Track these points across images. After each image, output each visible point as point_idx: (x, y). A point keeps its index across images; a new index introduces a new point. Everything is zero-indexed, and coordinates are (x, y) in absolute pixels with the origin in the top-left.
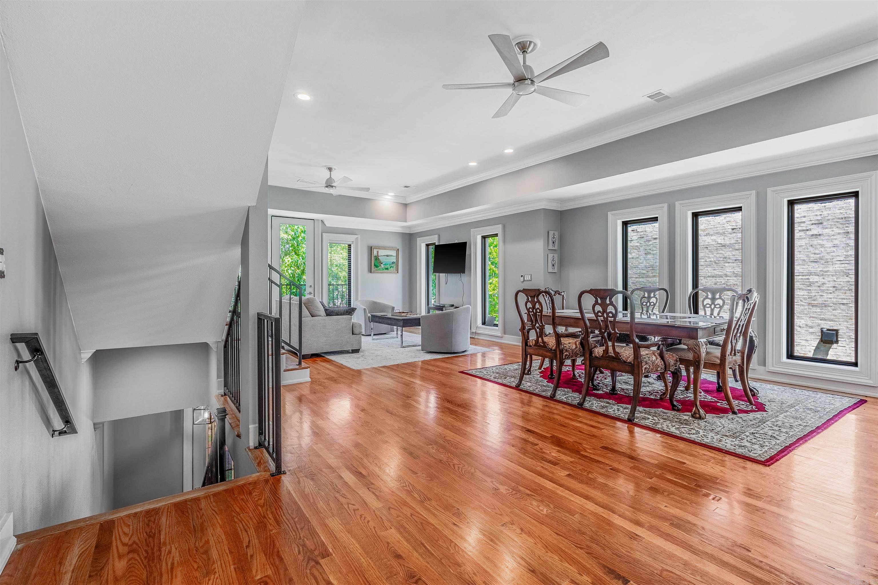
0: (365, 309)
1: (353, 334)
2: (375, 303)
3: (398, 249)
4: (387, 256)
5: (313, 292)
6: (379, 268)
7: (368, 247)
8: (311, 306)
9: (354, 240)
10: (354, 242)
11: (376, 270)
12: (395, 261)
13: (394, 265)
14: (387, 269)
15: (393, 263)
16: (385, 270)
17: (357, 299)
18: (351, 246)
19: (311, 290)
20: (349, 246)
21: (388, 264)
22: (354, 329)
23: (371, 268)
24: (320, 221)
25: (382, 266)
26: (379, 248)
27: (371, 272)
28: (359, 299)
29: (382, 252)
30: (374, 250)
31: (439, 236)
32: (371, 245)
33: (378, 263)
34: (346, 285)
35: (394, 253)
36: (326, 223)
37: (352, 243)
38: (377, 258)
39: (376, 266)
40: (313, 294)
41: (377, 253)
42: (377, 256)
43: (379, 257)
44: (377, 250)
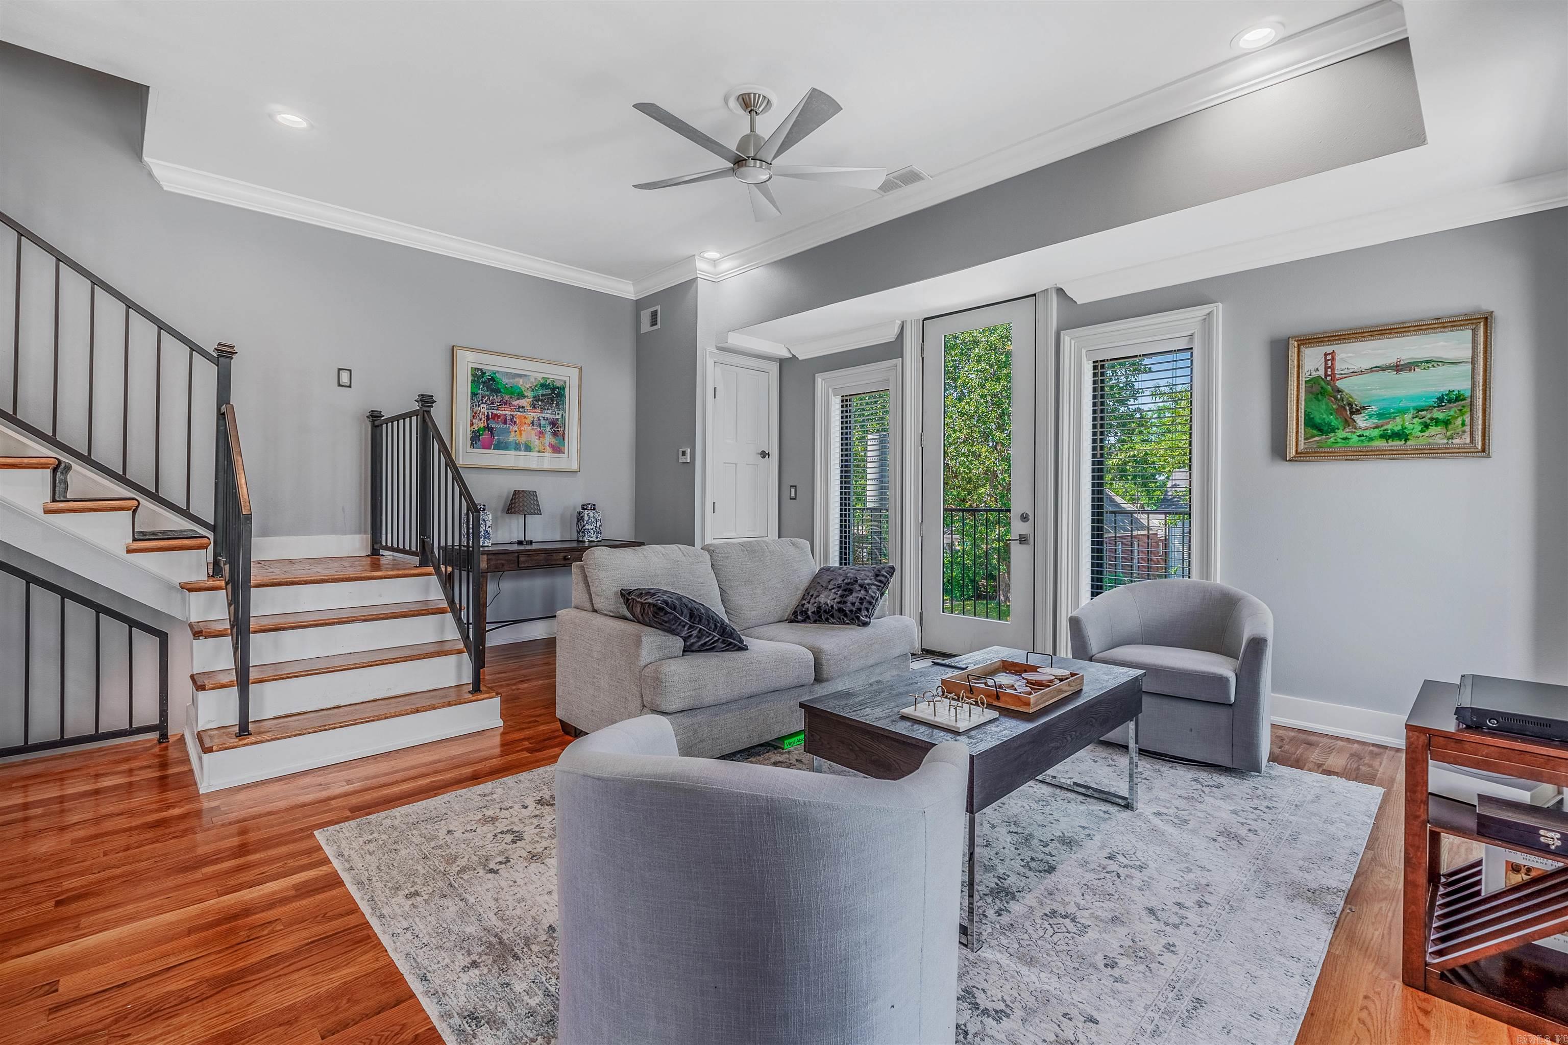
3: (1488, 319)
4: (1401, 367)
6: (1342, 433)
9: (1194, 328)
10: (1198, 338)
11: (1319, 448)
13: (1456, 412)
15: (1446, 399)
16: (1381, 441)
23: (1284, 440)
25: (1362, 424)
26: (1337, 335)
27: (1283, 460)
29: (1358, 356)
32: (1288, 333)
33: (1332, 412)
36: (1073, 290)
37: (1192, 344)
38: (1323, 387)
41: (1326, 361)
42: (1326, 375)
43: (1339, 384)
44: (1329, 349)
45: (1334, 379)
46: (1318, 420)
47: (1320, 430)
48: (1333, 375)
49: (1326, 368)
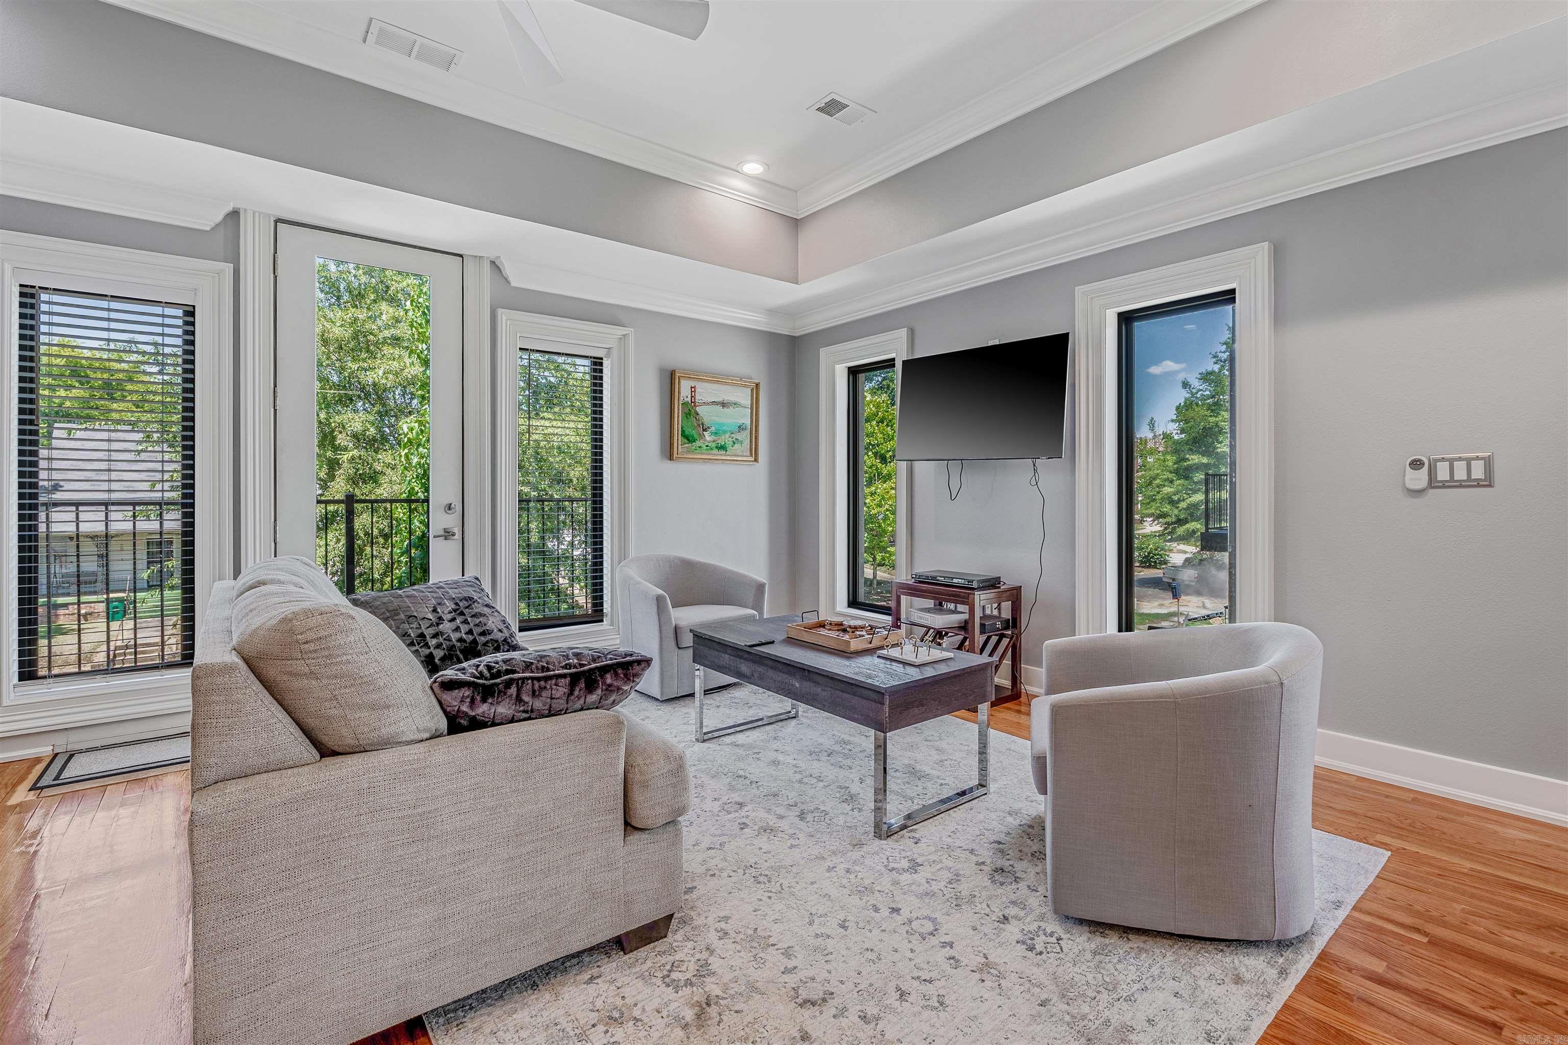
0: (659, 600)
1: (629, 826)
2: (688, 566)
3: (757, 385)
4: (723, 405)
5: (457, 531)
6: (698, 443)
7: (662, 370)
8: (313, 675)
9: (612, 343)
10: (615, 353)
11: (688, 452)
12: (747, 422)
13: (744, 436)
14: (722, 448)
15: (741, 428)
16: (715, 451)
17: (623, 555)
18: (601, 364)
19: (451, 521)
20: (595, 364)
21: (725, 432)
22: (638, 796)
23: (671, 444)
24: (487, 266)
25: (708, 438)
26: (696, 375)
27: (671, 458)
28: (632, 553)
29: (707, 392)
30: (683, 382)
31: (912, 333)
32: (671, 365)
33: (694, 428)
34: (586, 501)
35: (743, 397)
36: (509, 270)
37: (608, 355)
38: (690, 410)
39: (689, 439)
40: (458, 536)
41: (692, 392)
42: (692, 402)
43: (697, 409)
44: (693, 384)
45: (695, 406)
46: (687, 433)
47: (688, 440)
48: (694, 402)
49: (692, 397)
